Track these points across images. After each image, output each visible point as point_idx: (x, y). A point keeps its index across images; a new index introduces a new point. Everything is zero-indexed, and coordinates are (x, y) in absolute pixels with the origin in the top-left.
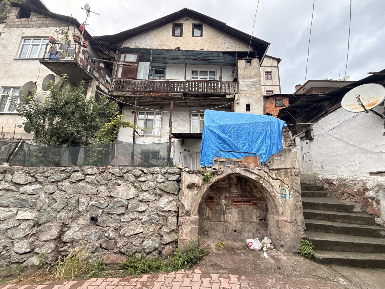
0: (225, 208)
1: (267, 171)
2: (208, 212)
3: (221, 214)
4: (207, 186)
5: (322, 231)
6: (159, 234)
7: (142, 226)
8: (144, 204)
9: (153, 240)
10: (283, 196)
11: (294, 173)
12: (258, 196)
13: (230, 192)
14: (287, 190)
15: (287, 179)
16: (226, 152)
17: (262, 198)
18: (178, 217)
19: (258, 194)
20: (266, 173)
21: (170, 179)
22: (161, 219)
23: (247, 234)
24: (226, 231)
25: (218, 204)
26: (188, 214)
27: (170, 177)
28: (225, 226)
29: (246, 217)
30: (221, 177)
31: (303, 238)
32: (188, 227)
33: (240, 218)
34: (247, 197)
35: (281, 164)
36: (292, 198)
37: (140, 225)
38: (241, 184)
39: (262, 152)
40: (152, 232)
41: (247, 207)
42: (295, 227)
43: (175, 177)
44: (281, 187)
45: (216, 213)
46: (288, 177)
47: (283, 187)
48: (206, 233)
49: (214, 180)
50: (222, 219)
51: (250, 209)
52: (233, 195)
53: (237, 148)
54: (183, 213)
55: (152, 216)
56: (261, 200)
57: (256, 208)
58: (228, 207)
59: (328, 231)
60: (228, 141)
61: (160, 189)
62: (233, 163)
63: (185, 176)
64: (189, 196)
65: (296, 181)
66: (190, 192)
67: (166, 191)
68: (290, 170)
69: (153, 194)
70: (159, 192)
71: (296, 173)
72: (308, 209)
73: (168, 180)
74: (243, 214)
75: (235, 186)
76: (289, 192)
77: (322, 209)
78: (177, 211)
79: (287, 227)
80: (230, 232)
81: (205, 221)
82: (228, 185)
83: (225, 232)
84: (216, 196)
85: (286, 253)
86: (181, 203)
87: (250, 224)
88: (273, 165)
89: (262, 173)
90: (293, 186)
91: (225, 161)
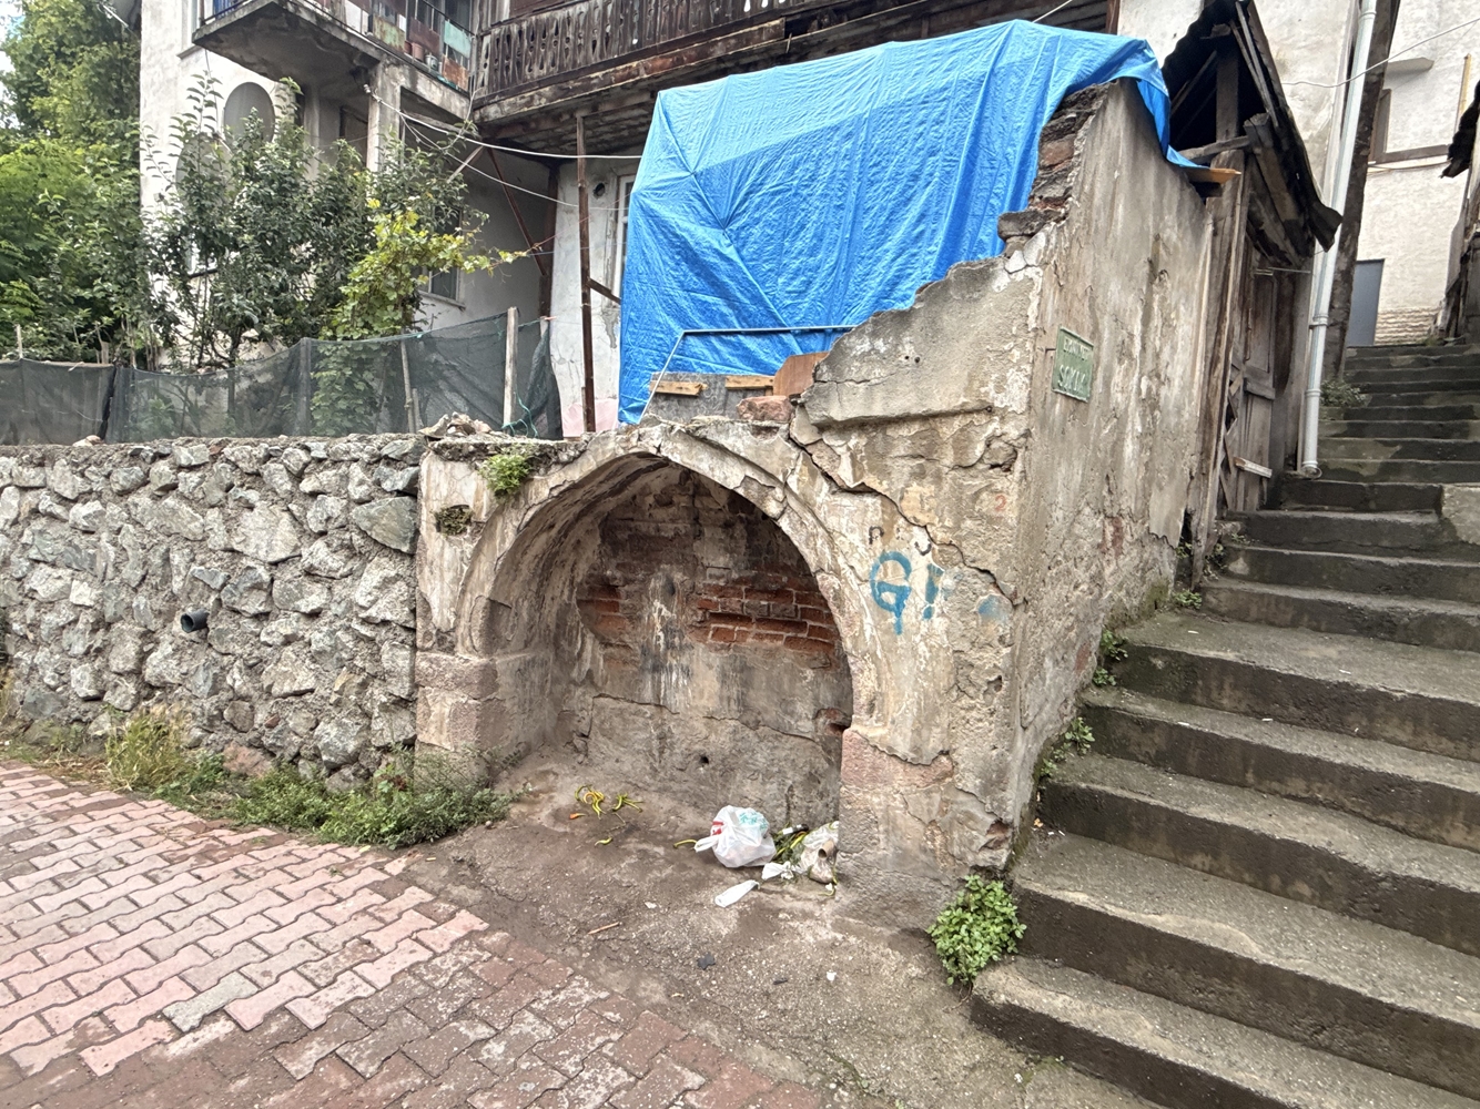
0: (662, 641)
1: (803, 440)
2: (591, 652)
3: (642, 670)
4: (516, 524)
5: (1228, 871)
6: (360, 706)
7: (312, 666)
8: (318, 585)
10: (890, 598)
11: (979, 449)
13: (694, 566)
14: (920, 564)
15: (928, 489)
16: (713, 340)
18: (413, 648)
20: (795, 453)
21: (388, 485)
22: (364, 649)
23: (757, 784)
24: (661, 753)
25: (634, 618)
26: (445, 641)
27: (387, 477)
28: (657, 726)
29: (760, 699)
30: (575, 474)
31: (977, 869)
32: (444, 698)
33: (729, 699)
34: (780, 593)
35: (889, 384)
36: (942, 614)
40: (339, 696)
41: (771, 653)
42: (937, 797)
44: (878, 543)
45: (625, 663)
46: (938, 478)
47: (894, 543)
48: (579, 742)
49: (545, 493)
50: (648, 695)
51: (786, 661)
52: (708, 581)
53: (768, 307)
54: (428, 635)
55: (337, 635)
57: (817, 664)
58: (677, 640)
59: (1276, 881)
60: (723, 266)
61: (360, 530)
62: (735, 399)
63: (429, 471)
64: (445, 564)
65: (987, 503)
66: (447, 544)
67: (374, 536)
68: (957, 423)
70: (358, 540)
71: (995, 445)
72: (1279, 719)
73: (382, 490)
74: (746, 684)
75: (720, 534)
76: (933, 573)
77: (1403, 737)
78: (411, 625)
79: (886, 783)
80: (680, 758)
81: (579, 692)
82: (683, 526)
83: (657, 754)
84: (627, 582)
85: (858, 917)
86: (421, 594)
87: (776, 737)
88: (834, 396)
89: (775, 452)
90: (960, 539)
91: (694, 392)
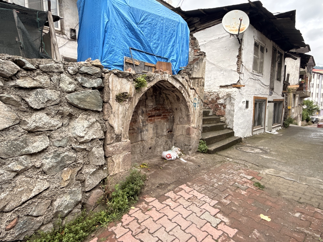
0: (142, 125)
1: (188, 80)
3: (138, 133)
4: (138, 97)
6: (79, 180)
7: (45, 177)
8: (40, 136)
9: (71, 193)
10: (195, 105)
12: (168, 108)
13: (146, 106)
14: (197, 99)
15: (198, 89)
17: (171, 109)
18: (104, 146)
19: (168, 106)
20: (187, 82)
21: (87, 85)
22: (80, 155)
23: (159, 148)
24: (143, 151)
25: (135, 121)
26: (118, 138)
27: (86, 82)
28: (142, 145)
29: (159, 131)
30: (153, 84)
31: (200, 139)
32: (119, 157)
33: (154, 133)
34: (159, 109)
35: (197, 73)
36: (199, 106)
37: (41, 177)
38: (156, 95)
39: (173, 59)
40: (68, 182)
41: (160, 121)
42: (198, 132)
43: (96, 83)
45: (133, 133)
46: (199, 87)
47: (195, 96)
50: (140, 139)
51: (162, 122)
52: (149, 109)
53: (151, 49)
54: (112, 138)
55: (63, 155)
56: (170, 112)
57: (166, 121)
58: (144, 124)
61: (71, 105)
62: (147, 68)
63: (112, 81)
64: (120, 112)
65: (202, 91)
66: (120, 106)
67: (82, 107)
68: (201, 79)
69: (56, 114)
70: (67, 109)
73: (84, 87)
75: (151, 98)
76: (198, 101)
78: (104, 137)
79: (194, 132)
80: (146, 150)
85: (192, 154)
86: (109, 125)
87: (161, 137)
89: (184, 82)
90: (200, 95)
91: (138, 65)
